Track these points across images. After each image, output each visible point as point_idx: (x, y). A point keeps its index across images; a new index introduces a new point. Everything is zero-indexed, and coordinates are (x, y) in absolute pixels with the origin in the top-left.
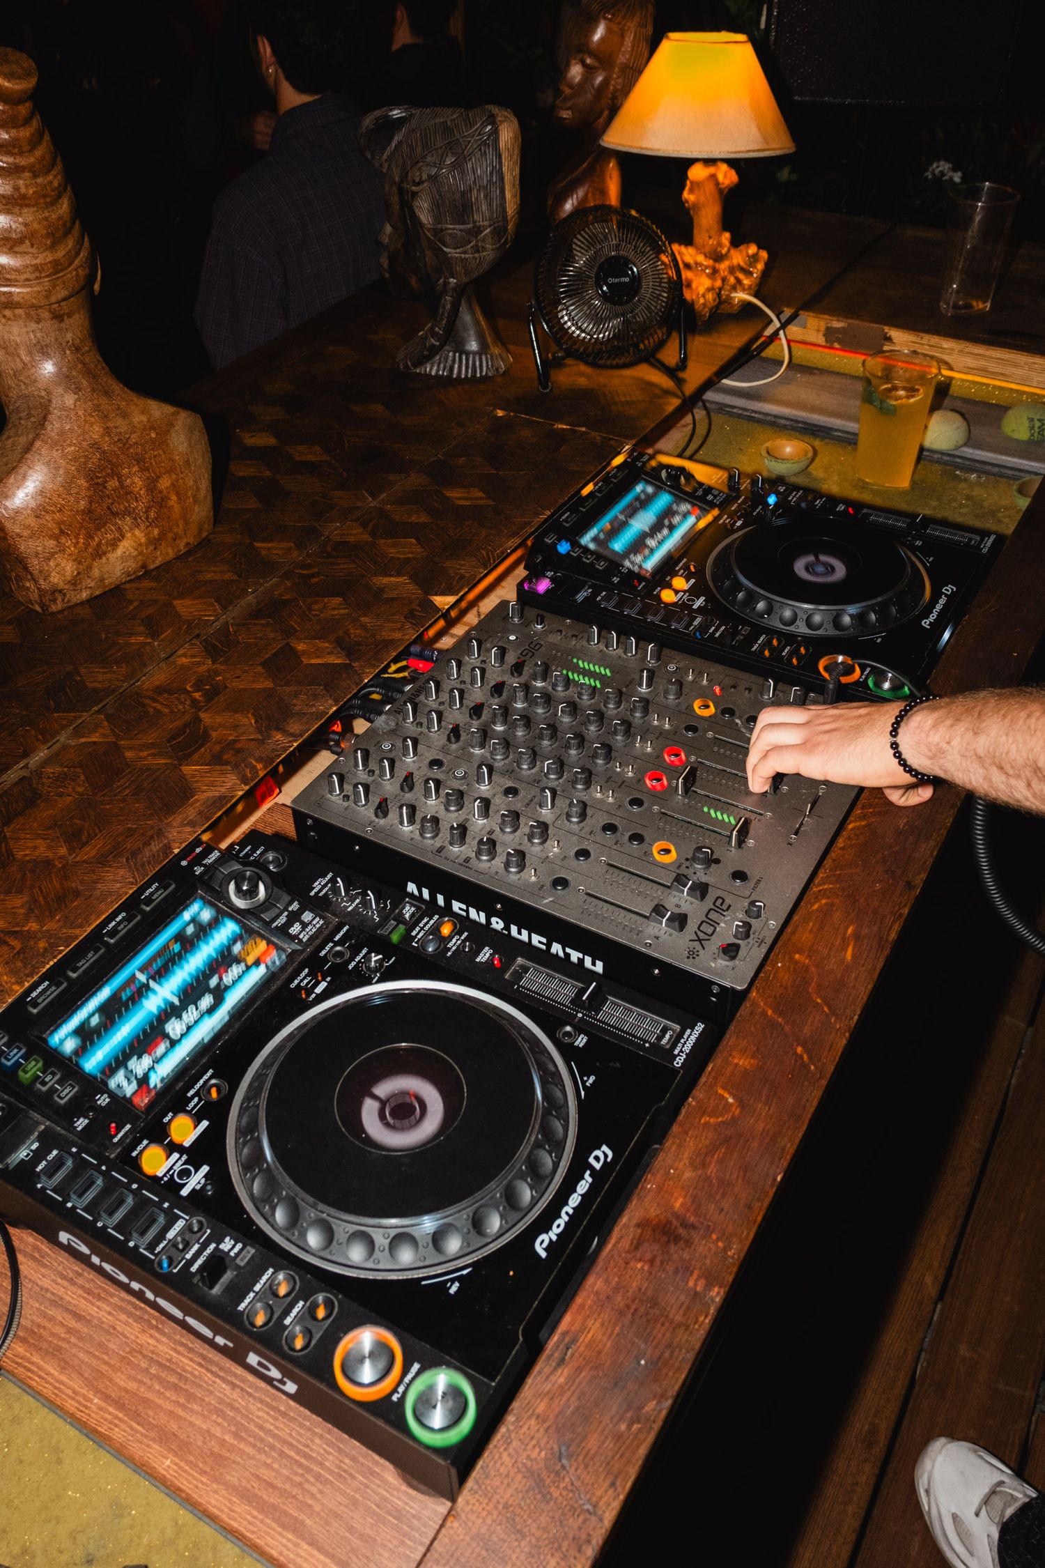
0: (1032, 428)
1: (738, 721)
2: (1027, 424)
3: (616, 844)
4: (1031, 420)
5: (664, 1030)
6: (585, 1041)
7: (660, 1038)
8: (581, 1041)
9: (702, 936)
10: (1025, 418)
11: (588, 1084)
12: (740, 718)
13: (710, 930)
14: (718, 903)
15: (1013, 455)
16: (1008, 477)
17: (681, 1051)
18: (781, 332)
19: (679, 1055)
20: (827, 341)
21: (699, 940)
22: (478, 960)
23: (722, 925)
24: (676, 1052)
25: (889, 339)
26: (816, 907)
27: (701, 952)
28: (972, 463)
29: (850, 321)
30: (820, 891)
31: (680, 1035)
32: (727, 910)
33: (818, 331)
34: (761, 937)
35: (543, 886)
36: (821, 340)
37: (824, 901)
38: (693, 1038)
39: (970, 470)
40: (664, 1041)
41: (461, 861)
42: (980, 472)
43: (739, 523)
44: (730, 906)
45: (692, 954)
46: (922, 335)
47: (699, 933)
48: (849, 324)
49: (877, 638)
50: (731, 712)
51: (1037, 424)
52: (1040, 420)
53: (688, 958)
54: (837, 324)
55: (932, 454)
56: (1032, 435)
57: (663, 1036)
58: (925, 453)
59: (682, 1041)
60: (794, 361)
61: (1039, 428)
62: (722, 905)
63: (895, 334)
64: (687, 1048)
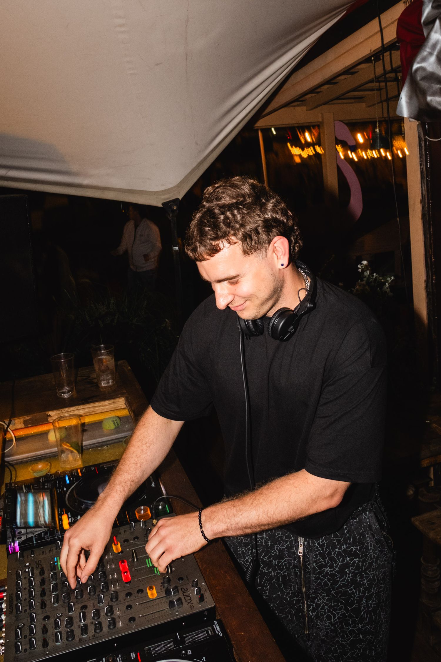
0: (114, 423)
1: (132, 541)
2: (112, 423)
3: (135, 597)
4: (113, 421)
5: (207, 631)
6: (190, 651)
7: (208, 634)
8: (189, 652)
9: (189, 601)
10: (111, 421)
11: (205, 660)
12: (131, 540)
13: (189, 598)
14: (183, 590)
15: (115, 435)
16: (116, 443)
17: (218, 632)
18: (8, 429)
19: (219, 633)
20: (25, 426)
21: (189, 603)
22: (133, 658)
23: (191, 594)
24: (217, 633)
25: (50, 416)
26: (207, 573)
27: (193, 605)
28: (101, 444)
29: (32, 415)
30: (204, 568)
31: (213, 629)
32: (187, 590)
33: (21, 423)
34: (204, 589)
35: (127, 624)
36: (23, 426)
37: (208, 570)
38: (217, 626)
39: (102, 446)
40: (210, 634)
41: (92, 638)
42: (107, 445)
43: (65, 489)
44: (187, 588)
45: (192, 608)
46: (62, 409)
47: (187, 601)
48: (32, 416)
49: (144, 496)
50: (127, 540)
51: (115, 422)
52: (115, 420)
53: (192, 609)
54: (27, 418)
55: (86, 447)
56: (116, 426)
57: (209, 633)
58: (84, 447)
59: (215, 629)
60: (17, 437)
61: (117, 422)
62: (184, 589)
63: (51, 413)
64: (219, 629)
